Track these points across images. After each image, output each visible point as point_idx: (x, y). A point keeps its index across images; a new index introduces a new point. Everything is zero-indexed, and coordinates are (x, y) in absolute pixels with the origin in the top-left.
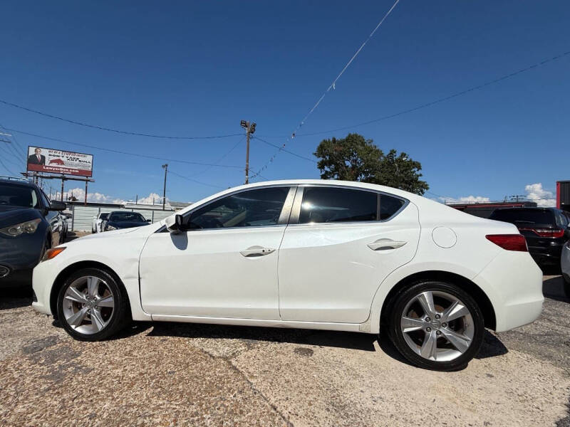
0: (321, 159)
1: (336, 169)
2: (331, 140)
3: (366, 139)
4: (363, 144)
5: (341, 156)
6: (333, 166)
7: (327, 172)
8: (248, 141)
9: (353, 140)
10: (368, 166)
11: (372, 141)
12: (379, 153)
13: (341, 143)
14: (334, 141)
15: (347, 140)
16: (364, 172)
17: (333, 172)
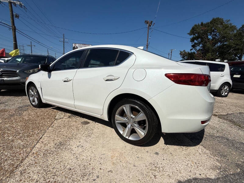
0: (192, 36)
1: (202, 41)
2: (200, 24)
3: (224, 20)
4: (222, 24)
5: (206, 33)
6: (200, 40)
7: (195, 43)
8: (148, 31)
9: (215, 21)
10: (224, 37)
11: (229, 21)
12: (233, 28)
13: (207, 25)
14: (202, 24)
15: (211, 22)
16: (220, 41)
17: (199, 43)
